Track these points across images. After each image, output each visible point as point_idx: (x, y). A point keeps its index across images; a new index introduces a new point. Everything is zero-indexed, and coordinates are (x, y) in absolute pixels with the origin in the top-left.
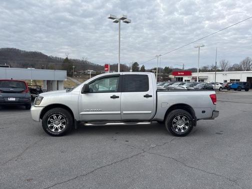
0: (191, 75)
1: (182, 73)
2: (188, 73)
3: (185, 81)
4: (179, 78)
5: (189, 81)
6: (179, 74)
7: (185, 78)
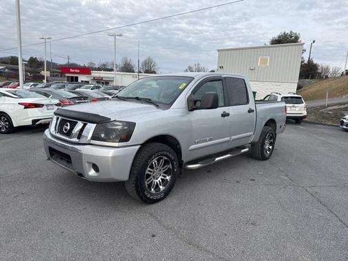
0: (90, 74)
1: (76, 71)
2: (86, 70)
3: (82, 81)
4: (72, 77)
5: (88, 82)
6: (72, 70)
7: (82, 78)
